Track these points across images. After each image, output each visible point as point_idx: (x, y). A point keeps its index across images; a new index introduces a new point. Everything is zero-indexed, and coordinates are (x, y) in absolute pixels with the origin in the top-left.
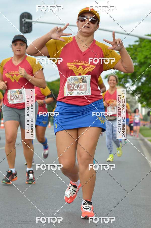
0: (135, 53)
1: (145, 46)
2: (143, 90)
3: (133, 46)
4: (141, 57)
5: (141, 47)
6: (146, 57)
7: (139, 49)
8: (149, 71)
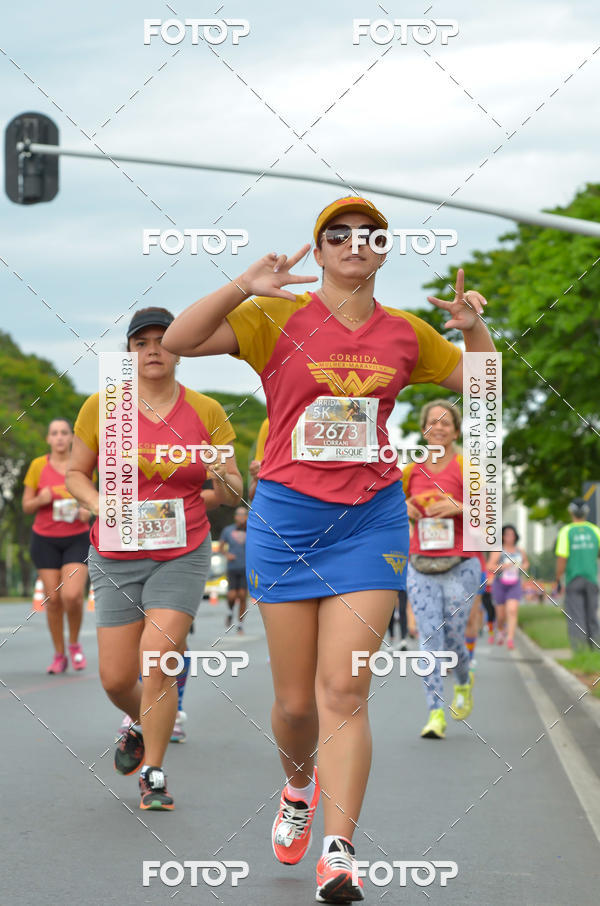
0: (500, 286)
1: (543, 258)
2: (534, 447)
3: (493, 256)
4: (524, 306)
5: (525, 262)
6: (547, 306)
7: (516, 271)
8: (560, 365)
